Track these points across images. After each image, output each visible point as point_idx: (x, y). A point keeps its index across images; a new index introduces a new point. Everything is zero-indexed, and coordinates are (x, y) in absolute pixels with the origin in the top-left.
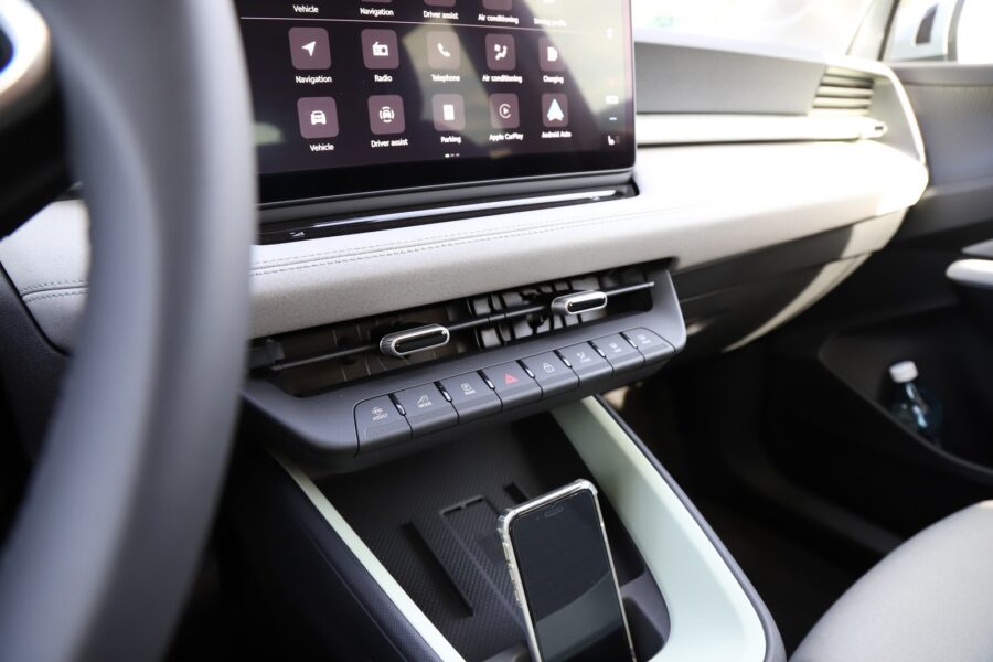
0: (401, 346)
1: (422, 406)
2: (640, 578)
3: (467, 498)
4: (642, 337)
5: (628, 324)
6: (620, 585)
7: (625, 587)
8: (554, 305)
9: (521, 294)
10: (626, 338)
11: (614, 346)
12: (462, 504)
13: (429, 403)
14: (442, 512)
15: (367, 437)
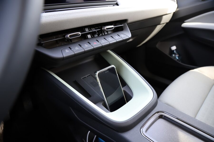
0: (70, 36)
1: (76, 49)
2: (125, 87)
3: (87, 75)
4: (122, 35)
5: (119, 33)
6: (122, 87)
7: (123, 88)
8: (102, 29)
9: (95, 28)
10: (119, 35)
11: (116, 37)
12: (86, 76)
13: (78, 48)
14: (82, 78)
15: (65, 55)
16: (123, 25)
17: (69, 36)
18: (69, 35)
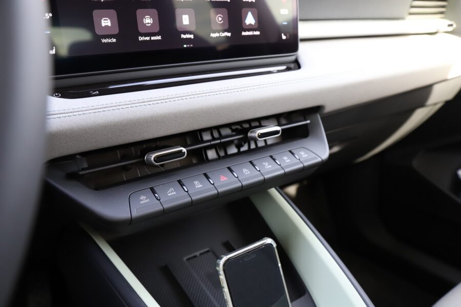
0: (158, 159)
1: (170, 194)
2: (302, 299)
3: (200, 250)
4: (302, 153)
5: (294, 145)
6: (292, 301)
7: (294, 303)
8: (249, 134)
9: (231, 129)
10: (293, 154)
11: (285, 158)
12: (197, 254)
14: (185, 259)
15: (136, 213)
16: (308, 122)
17: (152, 159)
18: (153, 156)
